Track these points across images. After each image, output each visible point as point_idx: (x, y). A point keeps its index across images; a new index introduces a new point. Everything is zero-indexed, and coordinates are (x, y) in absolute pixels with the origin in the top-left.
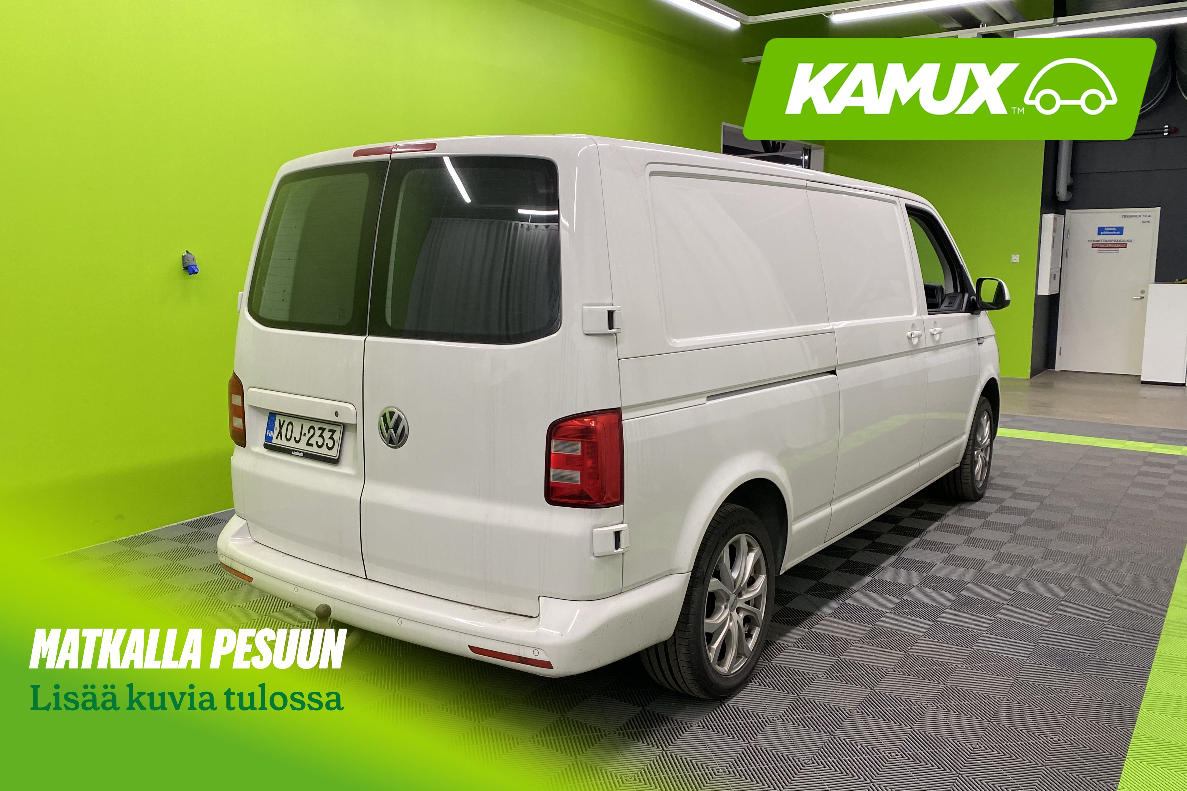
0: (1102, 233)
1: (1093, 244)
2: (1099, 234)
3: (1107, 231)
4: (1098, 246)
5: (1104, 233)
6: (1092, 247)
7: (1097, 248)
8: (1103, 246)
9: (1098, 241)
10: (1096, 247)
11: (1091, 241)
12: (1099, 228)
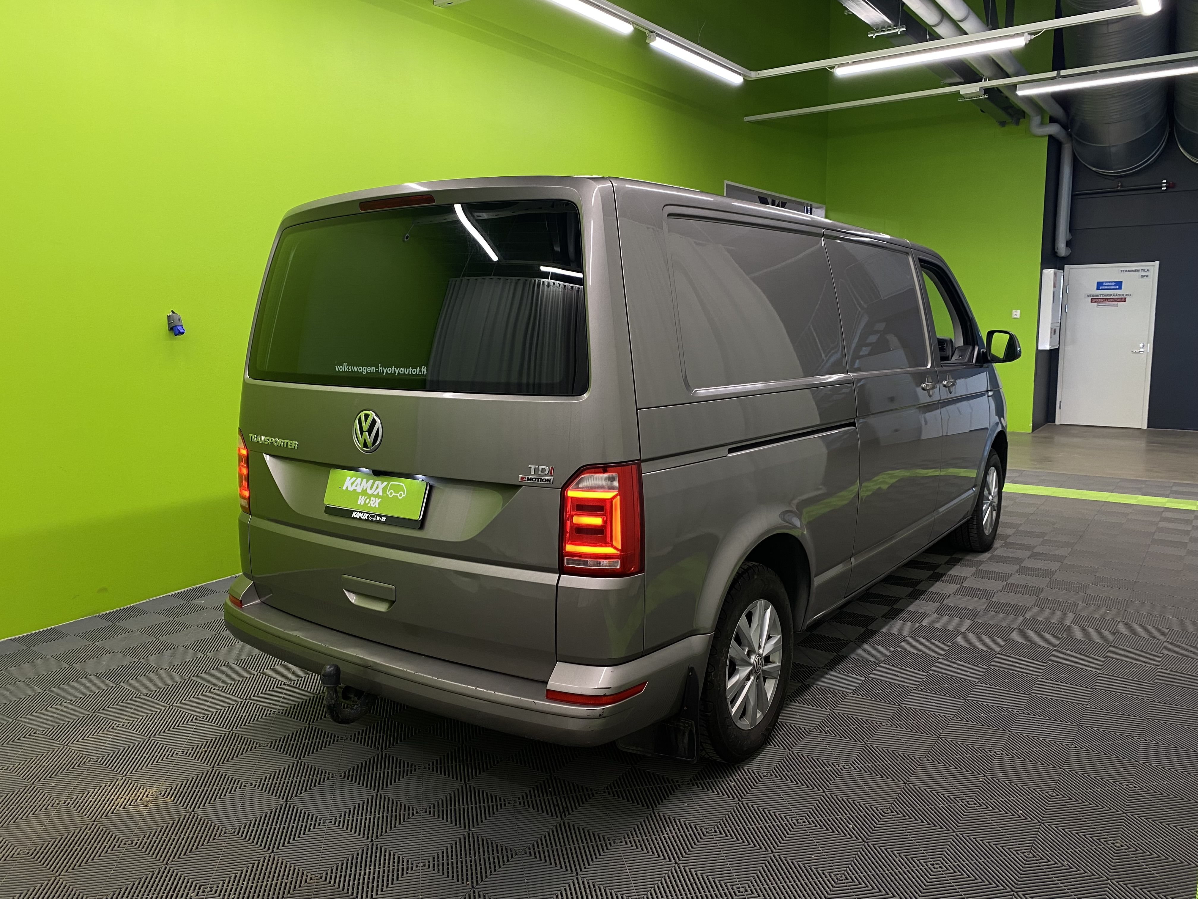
0: (1101, 287)
1: (1092, 299)
2: (1098, 289)
4: (1097, 300)
5: (1103, 287)
6: (1091, 302)
7: (1097, 303)
8: (1102, 300)
9: (1097, 296)
11: (1090, 296)
12: (1098, 283)
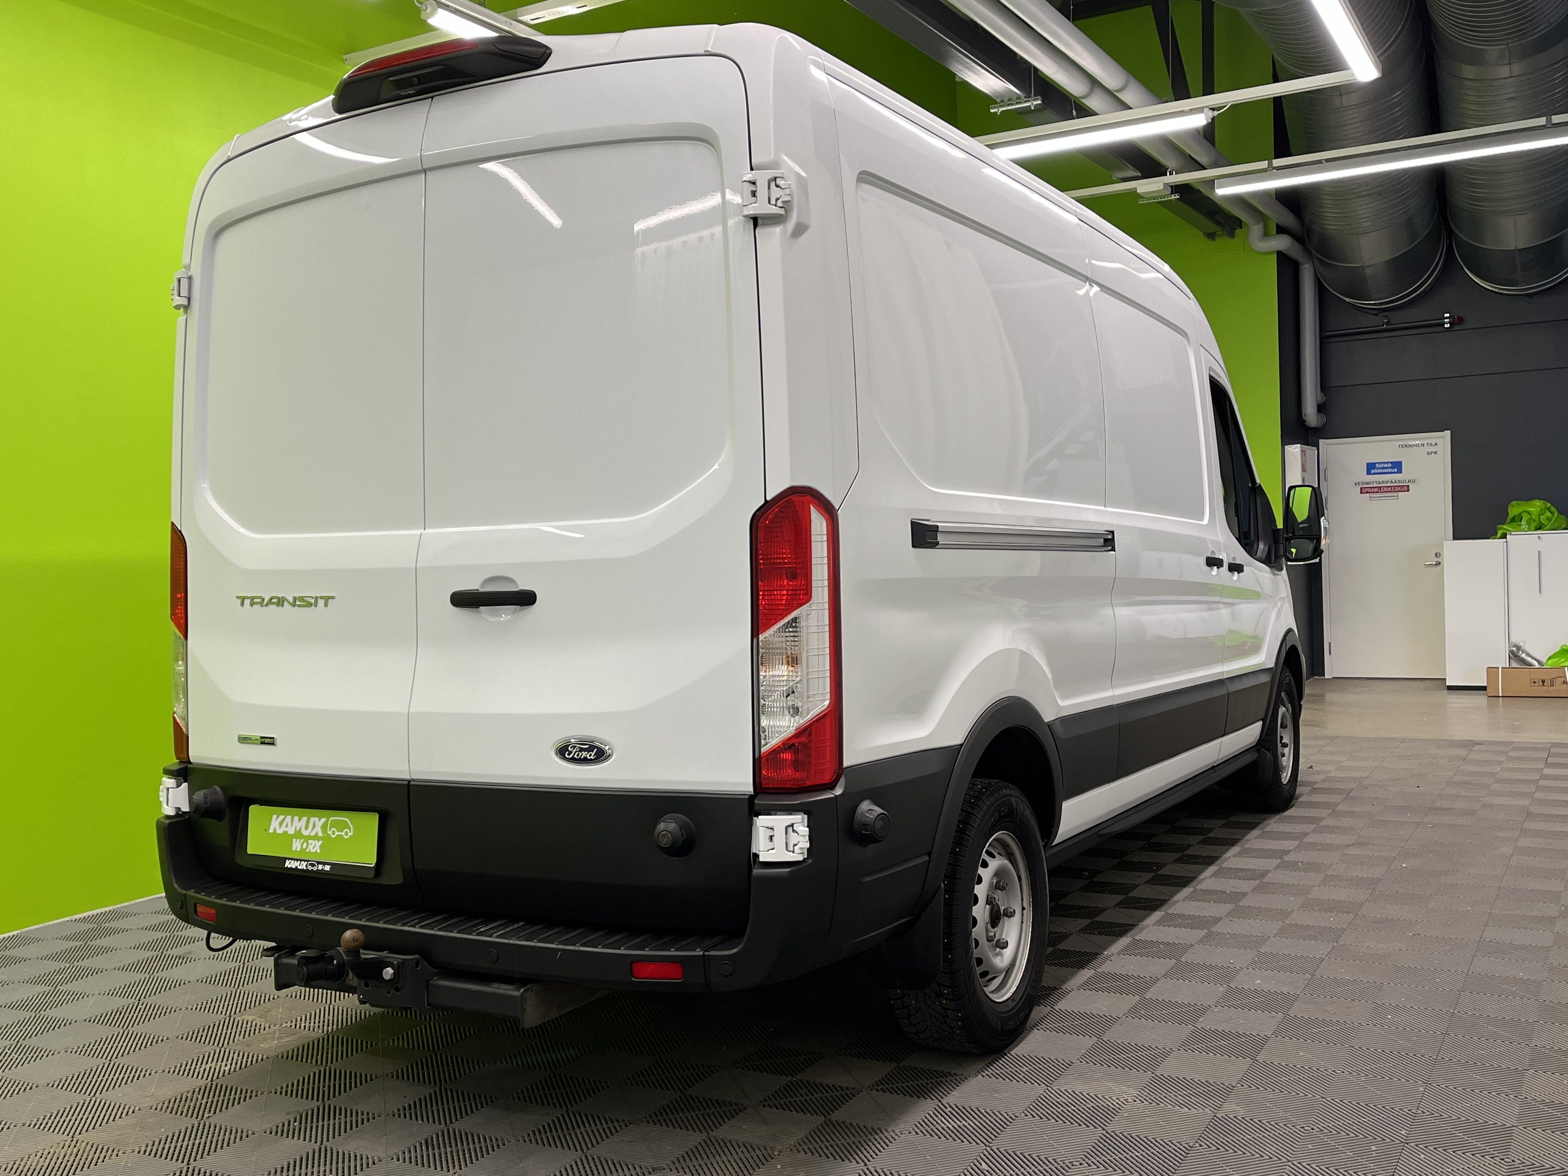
0: (1372, 471)
1: (1361, 488)
2: (1369, 473)
3: (1379, 468)
4: (1369, 490)
5: (1376, 471)
6: (1361, 493)
7: (1368, 495)
8: (1376, 490)
9: (1367, 483)
10: (1367, 492)
11: (1358, 483)
12: (1368, 464)
